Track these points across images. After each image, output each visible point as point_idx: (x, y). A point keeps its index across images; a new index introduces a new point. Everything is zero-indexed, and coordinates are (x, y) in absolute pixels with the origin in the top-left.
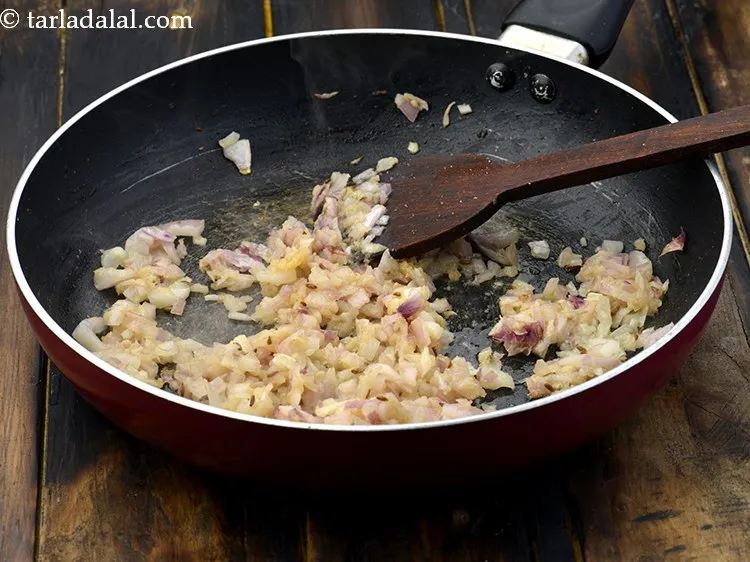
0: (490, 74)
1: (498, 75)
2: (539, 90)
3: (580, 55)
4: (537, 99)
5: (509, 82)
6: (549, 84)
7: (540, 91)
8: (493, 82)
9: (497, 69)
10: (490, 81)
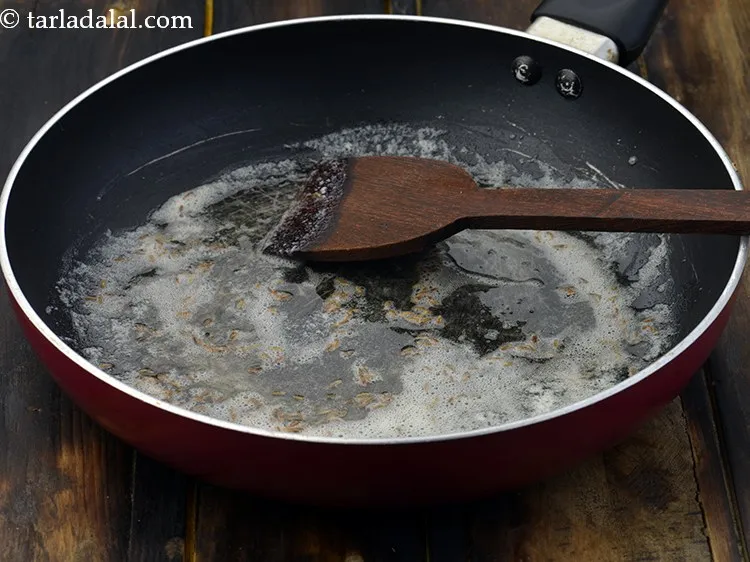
0: (516, 67)
1: (524, 68)
2: (564, 85)
3: (609, 51)
4: (563, 95)
5: (534, 76)
6: (576, 81)
7: (566, 87)
8: (519, 75)
9: (524, 63)
10: (515, 74)
